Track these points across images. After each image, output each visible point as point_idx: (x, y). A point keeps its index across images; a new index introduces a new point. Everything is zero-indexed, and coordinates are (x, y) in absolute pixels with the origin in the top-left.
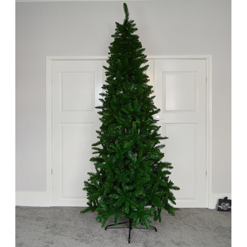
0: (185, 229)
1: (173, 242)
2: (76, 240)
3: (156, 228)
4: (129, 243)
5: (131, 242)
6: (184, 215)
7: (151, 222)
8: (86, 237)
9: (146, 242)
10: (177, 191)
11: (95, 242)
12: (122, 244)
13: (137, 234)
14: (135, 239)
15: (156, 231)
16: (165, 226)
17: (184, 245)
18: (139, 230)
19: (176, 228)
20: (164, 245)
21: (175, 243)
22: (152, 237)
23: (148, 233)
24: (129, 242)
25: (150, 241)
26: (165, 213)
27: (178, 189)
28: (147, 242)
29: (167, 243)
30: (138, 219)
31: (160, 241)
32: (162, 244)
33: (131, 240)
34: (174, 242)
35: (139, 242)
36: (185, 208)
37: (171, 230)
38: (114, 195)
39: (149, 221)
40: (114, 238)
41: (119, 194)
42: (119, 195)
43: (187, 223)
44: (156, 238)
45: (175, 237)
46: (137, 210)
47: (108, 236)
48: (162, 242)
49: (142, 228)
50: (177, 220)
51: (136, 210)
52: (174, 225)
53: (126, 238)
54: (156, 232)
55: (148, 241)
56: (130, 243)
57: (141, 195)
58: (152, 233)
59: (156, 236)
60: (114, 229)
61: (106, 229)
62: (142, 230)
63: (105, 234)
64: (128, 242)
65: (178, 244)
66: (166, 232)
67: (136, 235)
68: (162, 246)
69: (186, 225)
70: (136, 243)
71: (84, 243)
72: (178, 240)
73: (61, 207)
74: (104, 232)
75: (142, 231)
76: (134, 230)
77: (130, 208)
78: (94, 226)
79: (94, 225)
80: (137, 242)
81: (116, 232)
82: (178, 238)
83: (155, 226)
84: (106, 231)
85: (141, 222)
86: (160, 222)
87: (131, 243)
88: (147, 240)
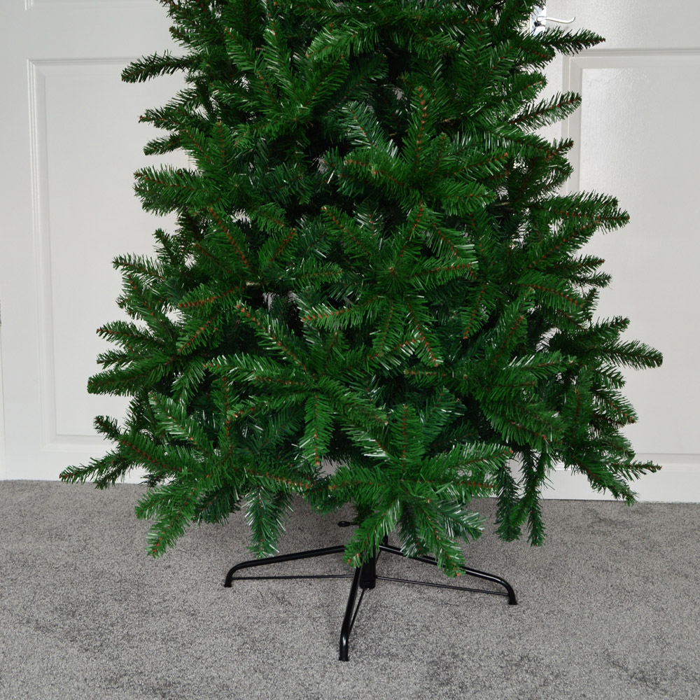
0: (684, 600)
1: (615, 664)
2: (37, 628)
3: (515, 587)
4: (340, 659)
5: (351, 654)
6: (671, 534)
7: (476, 533)
8: (106, 615)
9: (448, 658)
10: (647, 372)
11: (142, 645)
12: (296, 665)
13: (396, 613)
14: (381, 639)
15: (512, 601)
16: (566, 580)
17: (689, 686)
18: (415, 595)
19: (629, 589)
20: (557, 677)
21: (627, 670)
22: (486, 635)
23: (462, 610)
24: (344, 656)
25: (469, 653)
26: (563, 520)
27: (653, 359)
28: (455, 656)
29: (575, 671)
30: (390, 513)
31: (531, 656)
32: (546, 674)
33: (359, 643)
34: (622, 667)
35: (402, 653)
36: (672, 506)
37: (601, 598)
38: (242, 360)
39: (467, 528)
40: (262, 629)
41: (276, 357)
42: (274, 358)
43: (690, 570)
44: (510, 637)
45: (624, 638)
46: (383, 455)
47: (227, 619)
48: (547, 661)
49: (432, 585)
50: (633, 553)
51: (381, 454)
52: (614, 575)
53: (332, 633)
54: (512, 608)
55: (459, 652)
56: (347, 659)
57: (413, 361)
58: (485, 612)
59: (511, 626)
60: (273, 585)
61: (228, 583)
62: (432, 592)
63: (214, 608)
64: (335, 654)
65: (643, 679)
66: (568, 610)
67: (391, 616)
68: (546, 683)
69: (687, 577)
70: (382, 661)
71: (73, 651)
72: (642, 657)
73: (47, 482)
74: (212, 595)
75: (429, 599)
76: (387, 595)
77: (333, 433)
78: (169, 567)
79: (172, 563)
80: (393, 656)
81: (282, 601)
82: (641, 645)
83: (507, 577)
84: (228, 589)
85: (415, 537)
86: (534, 543)
87: (352, 662)
88: (453, 646)
